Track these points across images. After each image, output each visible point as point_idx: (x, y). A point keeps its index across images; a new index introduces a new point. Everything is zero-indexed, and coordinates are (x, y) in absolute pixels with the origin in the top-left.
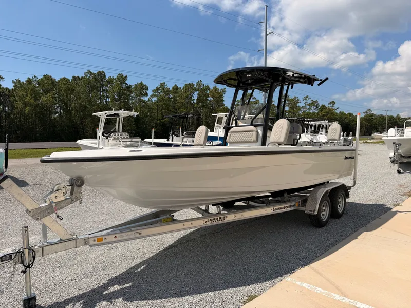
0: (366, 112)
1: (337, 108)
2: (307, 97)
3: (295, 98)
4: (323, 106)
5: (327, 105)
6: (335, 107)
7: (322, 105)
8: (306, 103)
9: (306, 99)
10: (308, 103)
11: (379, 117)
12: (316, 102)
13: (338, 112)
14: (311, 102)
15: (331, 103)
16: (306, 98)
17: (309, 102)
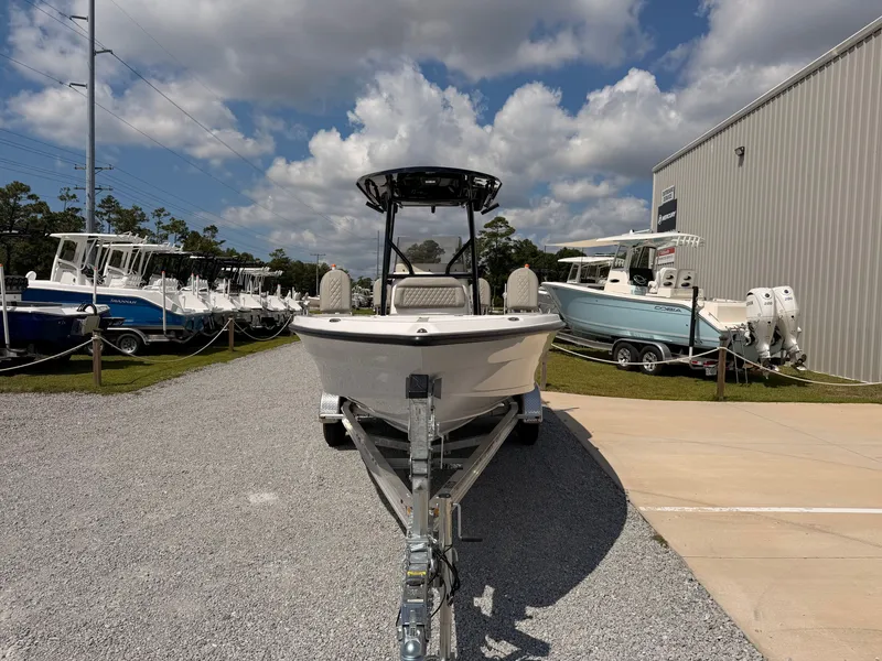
0: (275, 255)
1: (222, 242)
2: (162, 210)
3: (137, 209)
4: (195, 234)
5: (201, 233)
6: (218, 239)
7: (193, 232)
8: (159, 223)
9: (159, 215)
10: (165, 224)
11: (295, 265)
12: (182, 223)
13: (223, 248)
14: (169, 223)
15: (208, 229)
16: (159, 213)
17: (166, 222)
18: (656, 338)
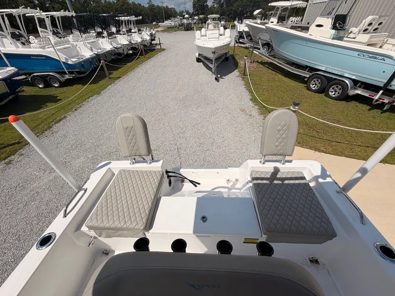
0: (149, 3)
11: (157, 7)
18: (346, 75)
